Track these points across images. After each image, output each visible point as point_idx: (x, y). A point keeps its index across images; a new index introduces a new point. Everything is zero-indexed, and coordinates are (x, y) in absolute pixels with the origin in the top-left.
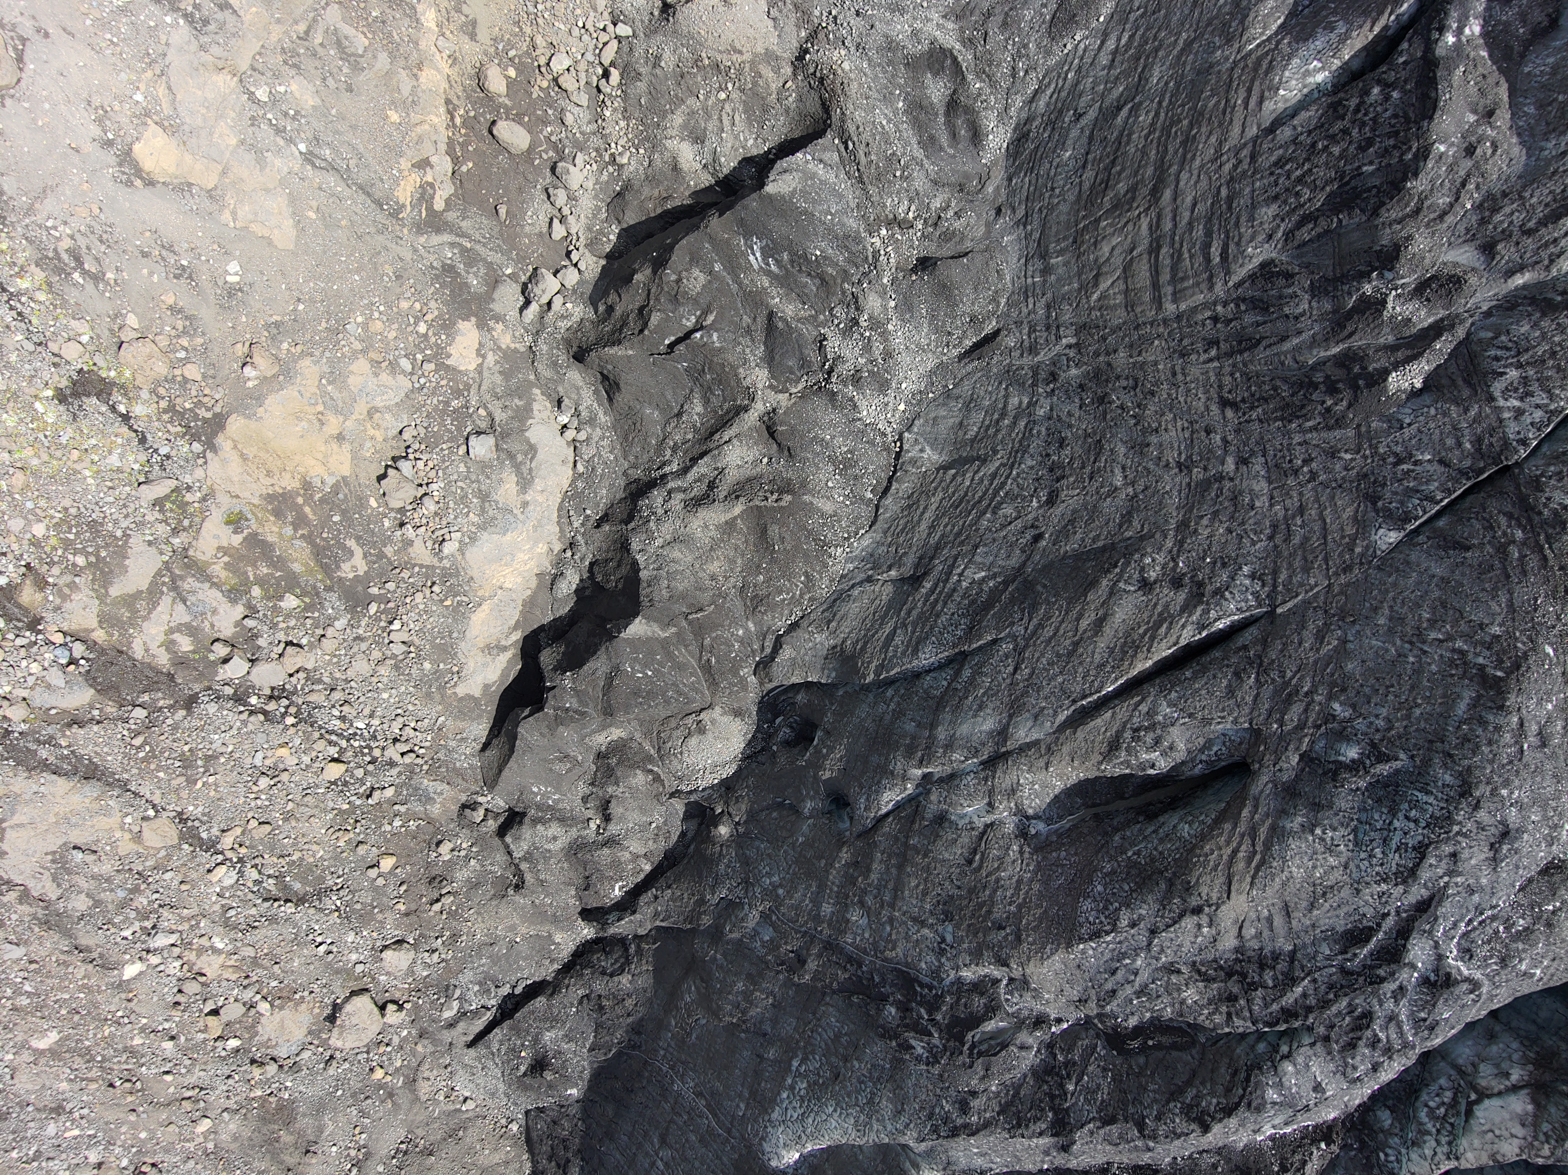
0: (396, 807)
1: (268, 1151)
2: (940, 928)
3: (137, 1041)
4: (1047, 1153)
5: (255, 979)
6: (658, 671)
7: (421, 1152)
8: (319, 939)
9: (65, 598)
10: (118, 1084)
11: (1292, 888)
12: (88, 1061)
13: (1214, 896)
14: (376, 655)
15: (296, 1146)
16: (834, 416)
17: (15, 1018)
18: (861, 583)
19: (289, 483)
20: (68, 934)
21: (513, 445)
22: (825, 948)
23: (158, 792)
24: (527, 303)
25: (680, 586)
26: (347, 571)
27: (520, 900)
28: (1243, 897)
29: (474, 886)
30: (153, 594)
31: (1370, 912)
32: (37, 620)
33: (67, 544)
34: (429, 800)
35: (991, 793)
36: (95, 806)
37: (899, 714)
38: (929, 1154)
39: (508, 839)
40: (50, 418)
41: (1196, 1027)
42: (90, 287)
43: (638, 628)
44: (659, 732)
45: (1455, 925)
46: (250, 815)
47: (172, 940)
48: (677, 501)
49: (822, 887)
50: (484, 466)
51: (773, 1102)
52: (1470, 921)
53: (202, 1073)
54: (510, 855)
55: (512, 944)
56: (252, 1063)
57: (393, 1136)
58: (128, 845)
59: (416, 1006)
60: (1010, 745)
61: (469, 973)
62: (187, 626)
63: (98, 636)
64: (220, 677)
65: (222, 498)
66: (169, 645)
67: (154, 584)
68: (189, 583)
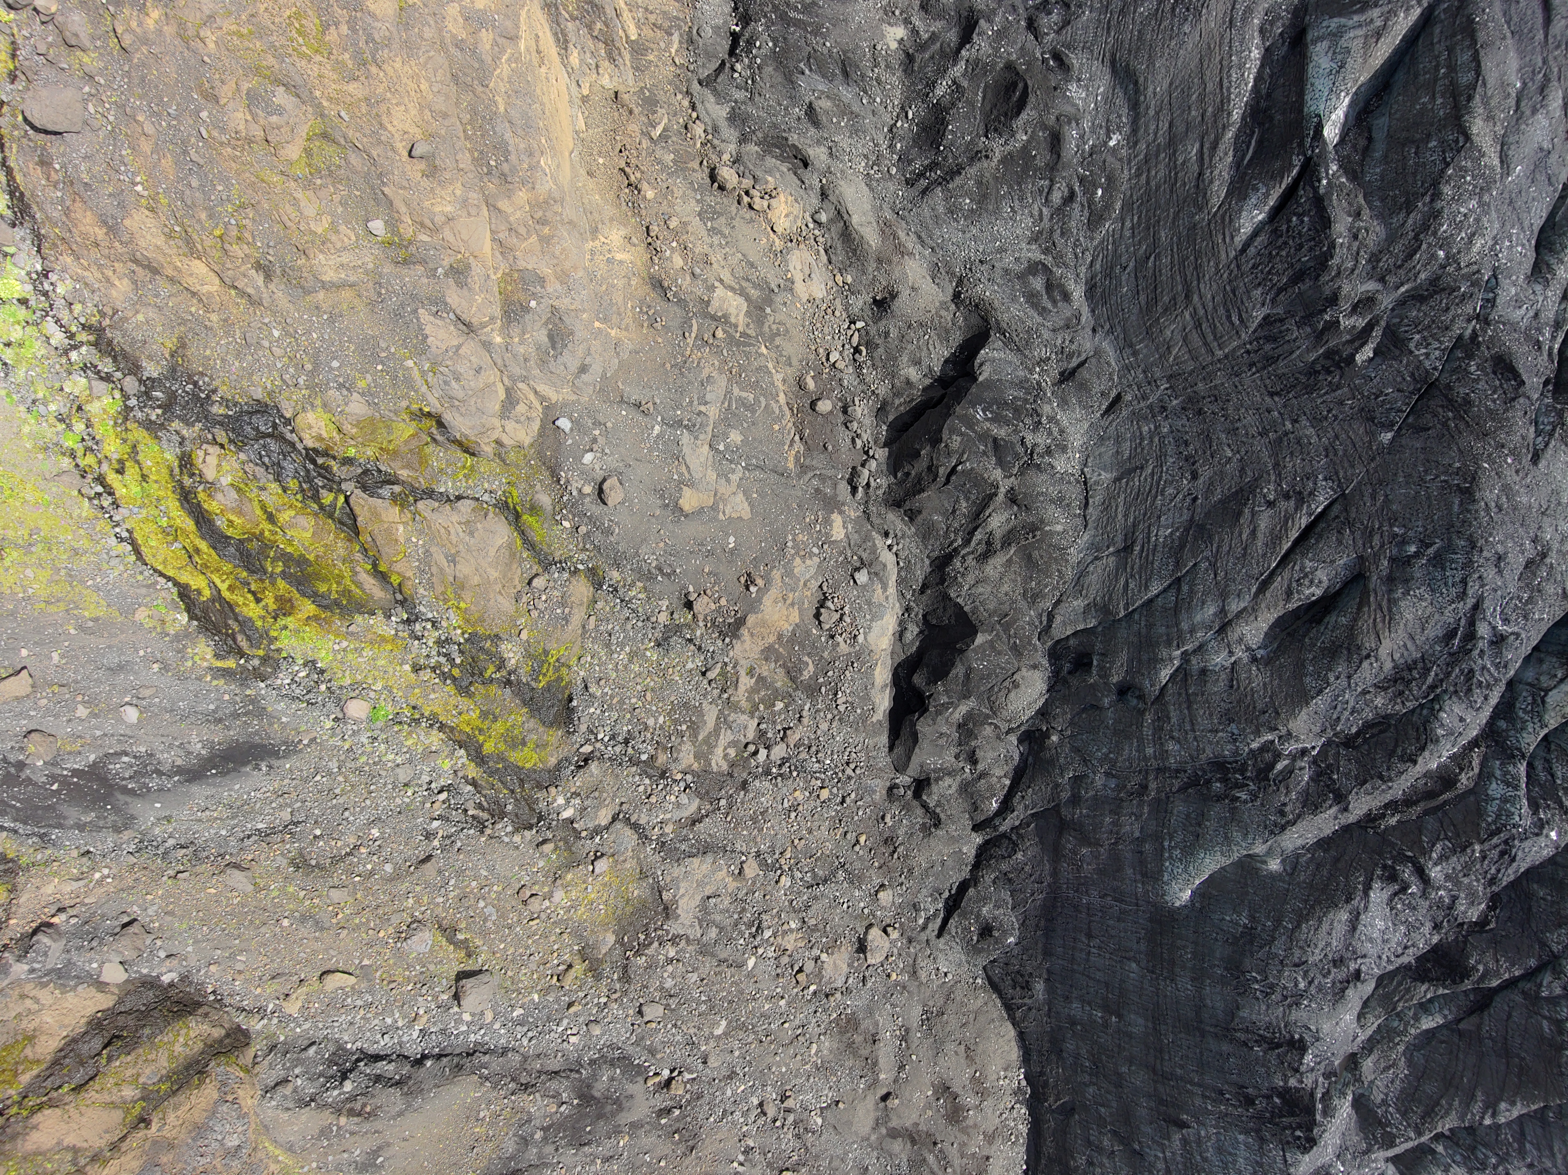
0: (858, 803)
1: (851, 1052)
2: (1228, 729)
4: (1336, 818)
6: (989, 660)
7: (937, 1015)
8: (842, 901)
9: (678, 750)
13: (1374, 646)
14: (830, 716)
15: (867, 1041)
16: (1044, 477)
18: (1093, 562)
19: (772, 639)
20: (713, 955)
21: (876, 568)
22: (1158, 772)
23: (745, 844)
24: (855, 489)
25: (991, 607)
26: (806, 675)
27: (940, 833)
28: (1388, 640)
29: (911, 835)
30: (717, 731)
32: (664, 772)
33: (676, 722)
34: (875, 792)
35: (1228, 645)
36: (713, 867)
37: (1150, 626)
38: (1270, 852)
39: (924, 797)
40: (655, 657)
41: (1387, 717)
42: (666, 581)
43: (980, 639)
44: (990, 700)
45: (1495, 610)
47: (771, 933)
48: (970, 559)
49: (1141, 740)
50: (864, 587)
51: (1161, 872)
52: (1501, 605)
53: (802, 1015)
54: (925, 806)
55: (943, 862)
56: (827, 996)
57: (916, 1013)
58: (732, 885)
59: (901, 924)
60: (1230, 616)
61: (924, 891)
62: (733, 742)
63: (696, 766)
64: (753, 764)
65: (742, 662)
66: (726, 757)
67: (716, 725)
68: (732, 717)
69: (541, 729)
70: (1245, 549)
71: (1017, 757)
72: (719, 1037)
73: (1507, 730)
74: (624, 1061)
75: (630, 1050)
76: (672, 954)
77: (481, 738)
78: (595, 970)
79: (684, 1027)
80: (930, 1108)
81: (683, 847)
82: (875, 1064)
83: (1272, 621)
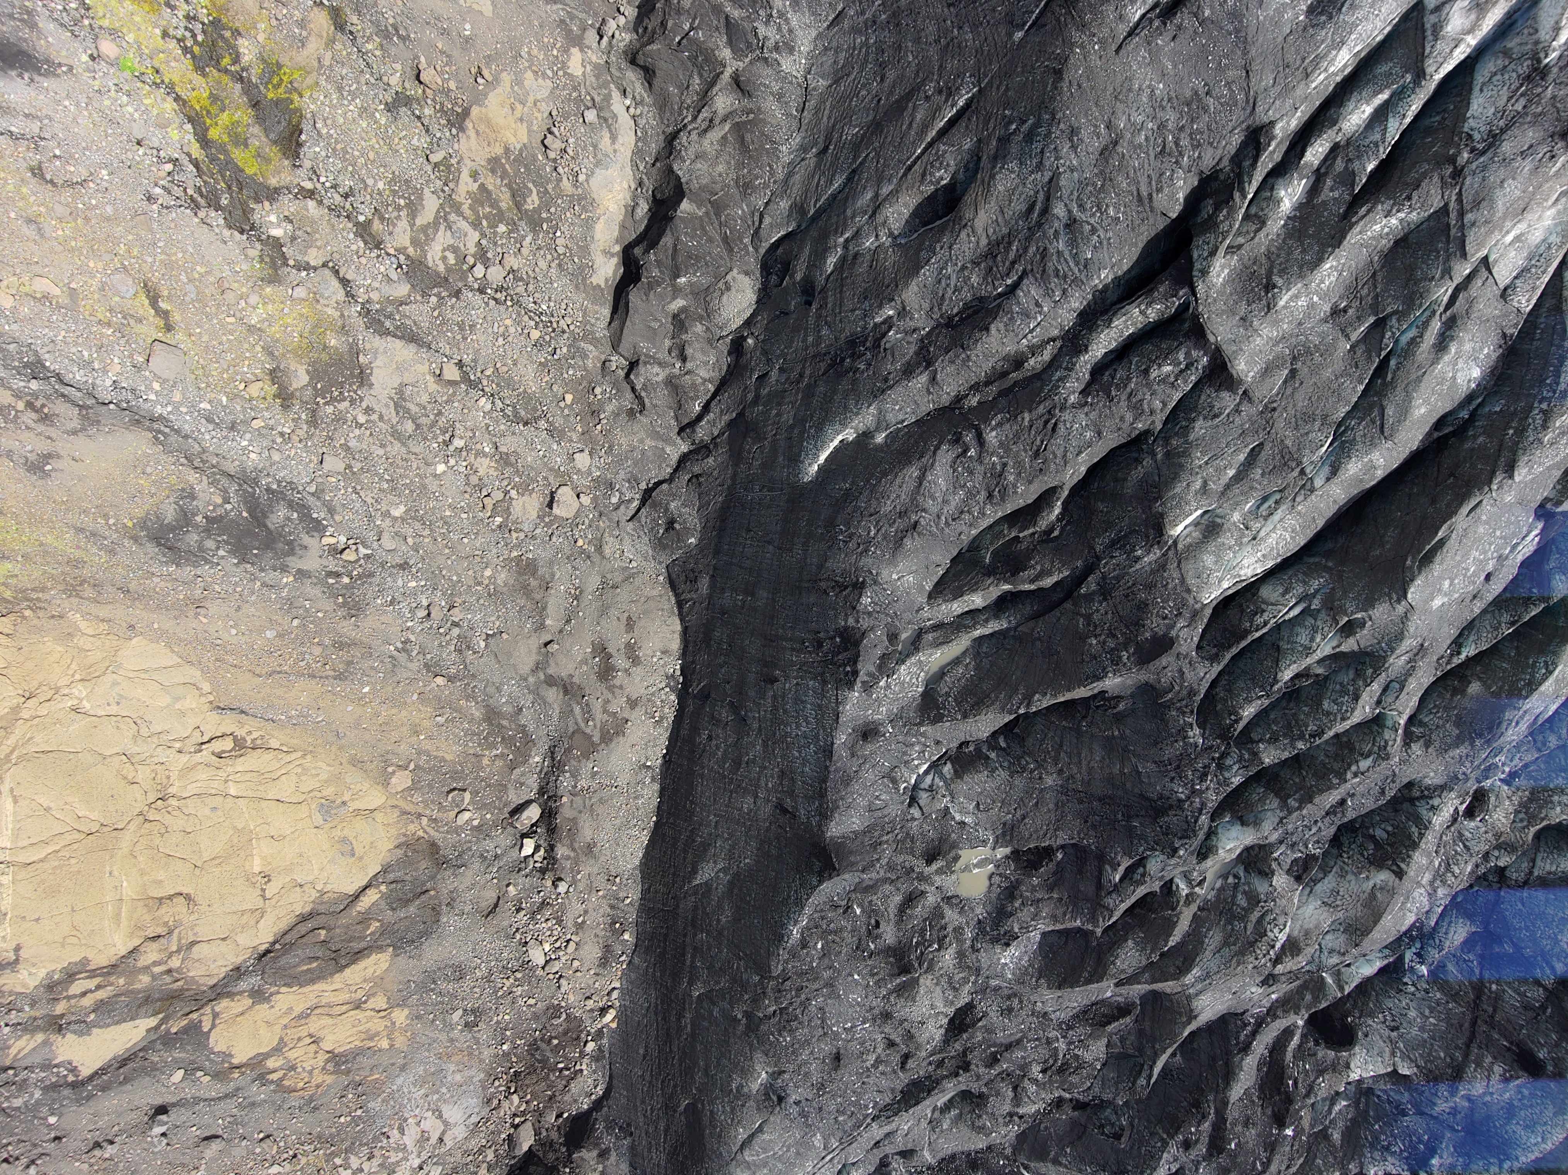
0: (569, 361)
1: (525, 593)
2: (863, 306)
3: (448, 513)
4: (928, 392)
5: (507, 475)
6: (700, 242)
7: (612, 587)
8: (539, 447)
9: (394, 225)
10: (439, 539)
11: (1001, 198)
12: (423, 524)
13: (971, 216)
14: (549, 258)
15: (540, 587)
16: (769, 71)
17: (382, 495)
18: (798, 164)
19: (499, 150)
20: (404, 444)
21: (607, 116)
22: (812, 359)
23: (447, 346)
24: (601, 37)
25: (704, 180)
26: (529, 205)
27: (644, 421)
28: (983, 211)
29: (617, 414)
30: (436, 225)
31: (1032, 192)
32: (379, 242)
33: (395, 193)
34: (586, 357)
35: (876, 229)
36: (415, 357)
39: (633, 380)
40: (383, 121)
42: (401, 45)
43: (685, 208)
44: (705, 300)
46: (496, 360)
47: (460, 444)
48: (694, 135)
49: (806, 329)
50: (593, 127)
51: (800, 451)
54: (633, 390)
55: (643, 452)
56: (510, 531)
57: (594, 582)
58: (433, 386)
59: (595, 496)
60: (880, 199)
61: (622, 472)
62: (452, 246)
63: (411, 251)
64: (471, 279)
65: (467, 161)
66: (444, 259)
67: (436, 218)
68: (453, 217)
69: (264, 139)
70: (901, 139)
71: (725, 368)
72: (395, 519)
74: (304, 510)
75: (311, 501)
76: (362, 419)
77: (208, 121)
78: (285, 398)
79: (362, 493)
80: (586, 664)
81: (388, 324)
82: (544, 608)
83: (912, 207)
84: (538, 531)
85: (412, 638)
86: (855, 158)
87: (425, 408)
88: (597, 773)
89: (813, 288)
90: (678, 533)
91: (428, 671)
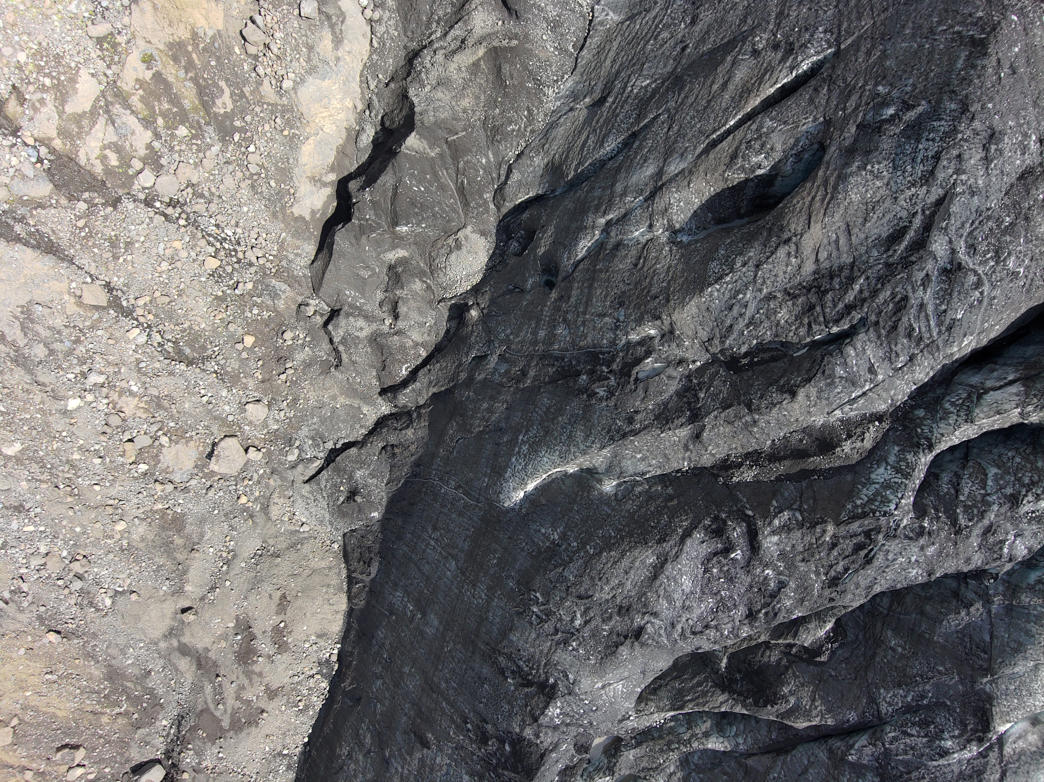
0: (254, 298)
1: (165, 551)
2: (616, 314)
3: (76, 456)
4: (686, 448)
5: (159, 419)
6: (428, 189)
7: (272, 555)
8: (203, 392)
9: (37, 110)
10: (62, 486)
11: (851, 211)
12: (42, 467)
13: (799, 230)
15: (185, 547)
18: (565, 114)
19: (184, 34)
20: (30, 372)
21: (330, 9)
22: (541, 359)
23: (93, 264)
25: (442, 115)
26: (220, 107)
27: (339, 376)
28: (819, 225)
29: (308, 365)
30: (93, 115)
31: (904, 214)
32: (18, 128)
33: (40, 70)
34: (277, 296)
35: (651, 217)
36: (51, 272)
39: (331, 329)
43: (412, 142)
44: (430, 254)
45: (963, 224)
46: (155, 288)
47: (101, 379)
48: (440, 56)
49: (539, 320)
50: (310, 25)
51: (506, 468)
52: (973, 222)
53: (121, 488)
54: (331, 341)
55: (334, 410)
56: (156, 481)
58: (71, 309)
59: (268, 451)
60: (665, 179)
61: (305, 428)
62: (115, 144)
63: (58, 144)
64: (136, 187)
65: (141, 43)
66: (103, 158)
67: (94, 107)
68: (117, 109)
70: (709, 102)
71: (442, 334)
73: (924, 418)
80: (227, 639)
81: (18, 228)
82: (185, 572)
83: (707, 196)
84: (193, 482)
85: (25, 587)
86: (639, 118)
87: (59, 332)
88: (222, 758)
89: (557, 269)
90: (359, 506)
91: (42, 623)
